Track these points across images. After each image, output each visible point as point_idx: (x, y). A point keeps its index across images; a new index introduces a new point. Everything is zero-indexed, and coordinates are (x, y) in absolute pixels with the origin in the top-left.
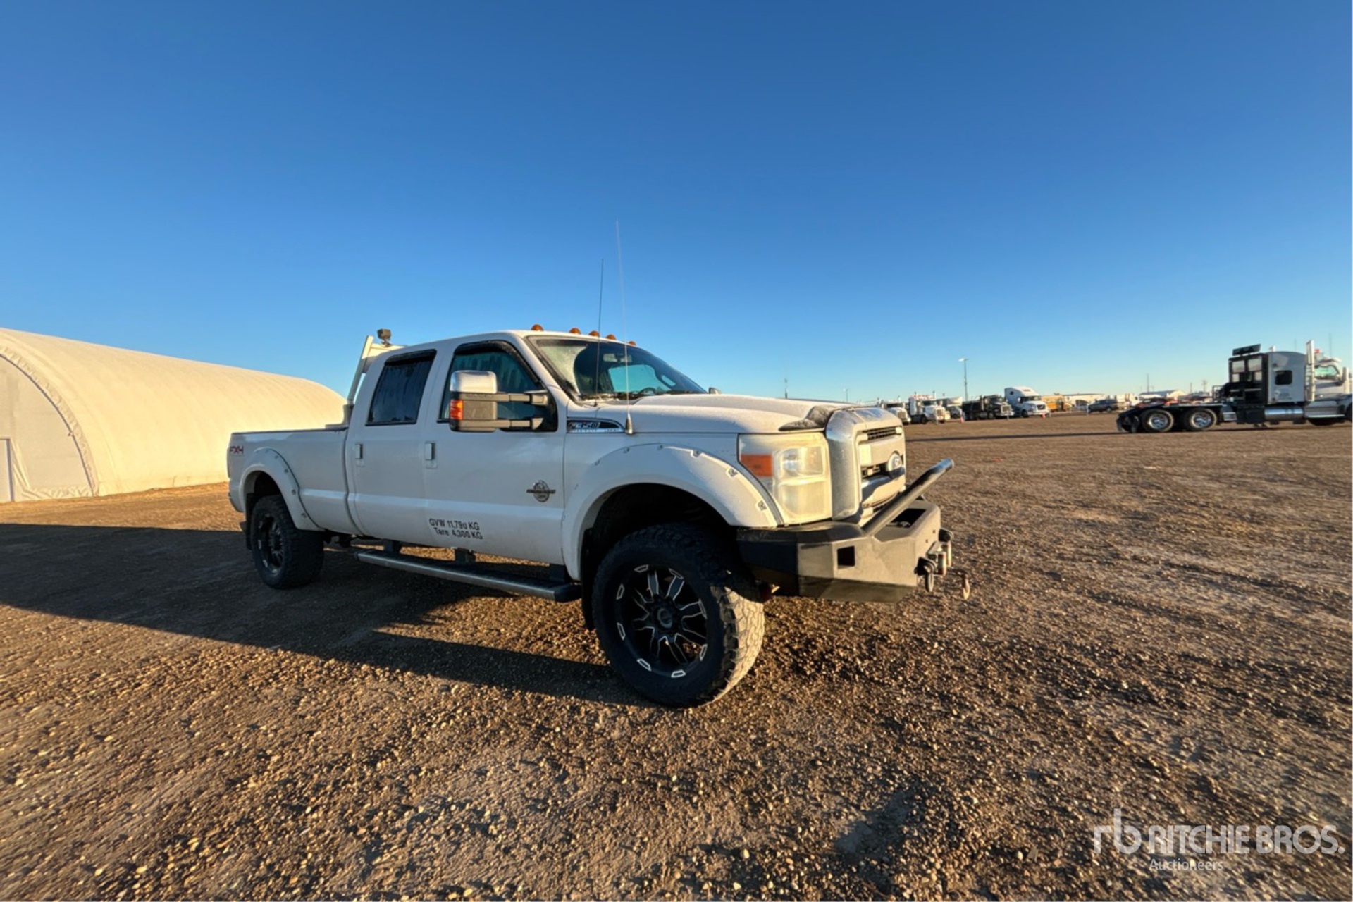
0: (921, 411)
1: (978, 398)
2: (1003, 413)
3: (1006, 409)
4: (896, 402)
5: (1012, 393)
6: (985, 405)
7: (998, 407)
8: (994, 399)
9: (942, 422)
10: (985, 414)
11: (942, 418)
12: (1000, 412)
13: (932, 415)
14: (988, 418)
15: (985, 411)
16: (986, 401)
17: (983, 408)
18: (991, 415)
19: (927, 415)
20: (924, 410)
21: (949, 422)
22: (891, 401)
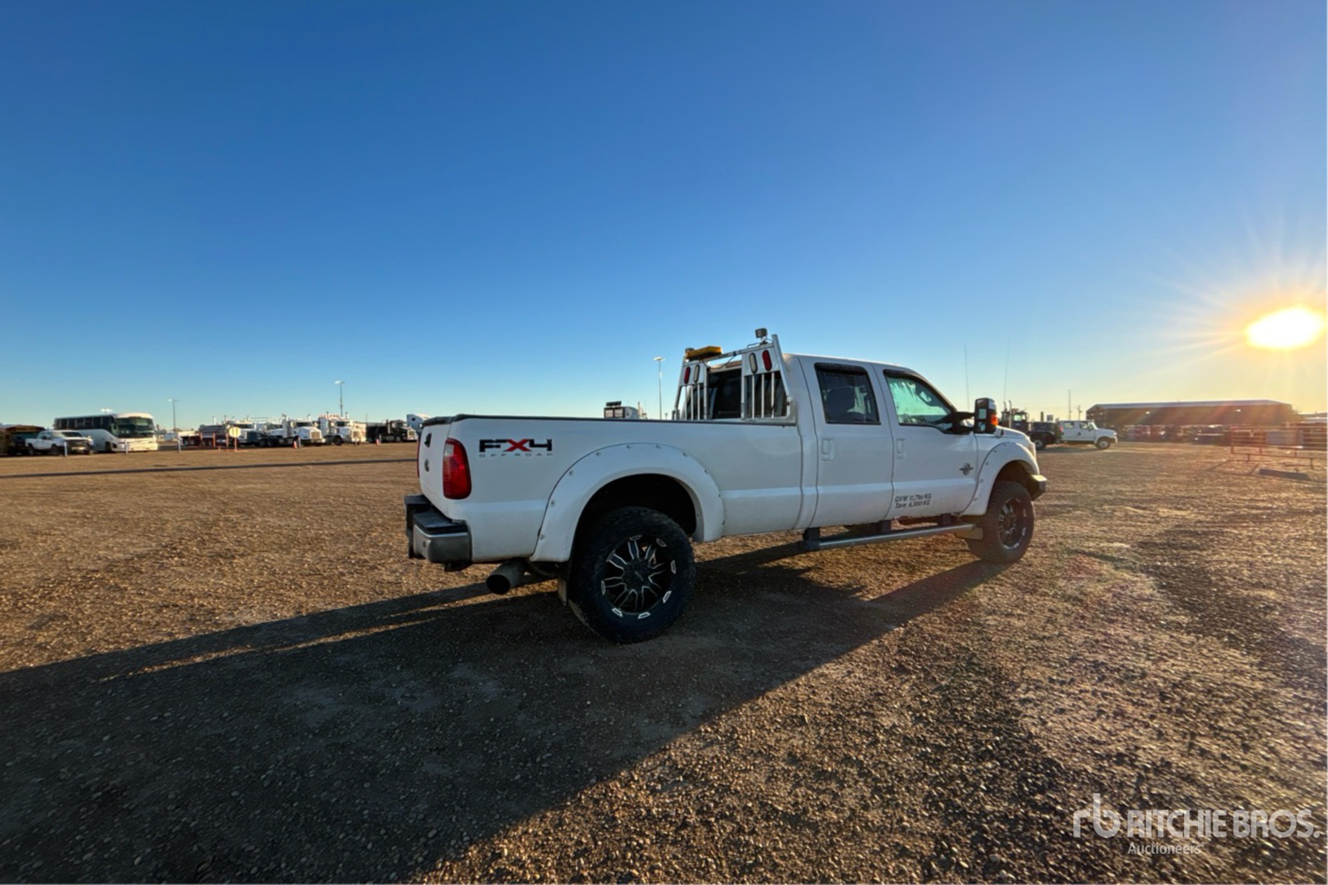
0: (335, 432)
1: (384, 422)
2: (410, 437)
3: (412, 434)
4: (306, 421)
5: (414, 419)
6: (392, 429)
7: (405, 432)
8: (400, 423)
9: (359, 443)
10: (392, 438)
11: (358, 440)
12: (406, 436)
13: (349, 437)
14: (394, 441)
15: (391, 434)
16: (394, 425)
17: (389, 432)
18: (398, 439)
19: (342, 436)
20: (338, 430)
21: (363, 443)
22: (301, 420)
